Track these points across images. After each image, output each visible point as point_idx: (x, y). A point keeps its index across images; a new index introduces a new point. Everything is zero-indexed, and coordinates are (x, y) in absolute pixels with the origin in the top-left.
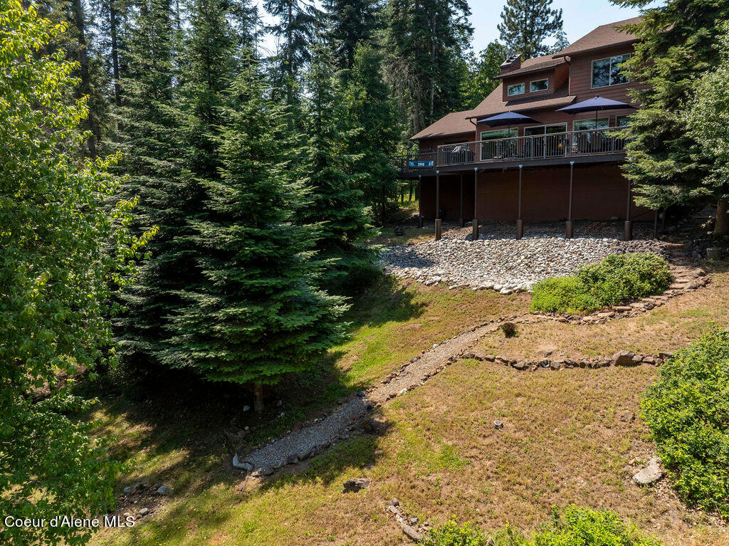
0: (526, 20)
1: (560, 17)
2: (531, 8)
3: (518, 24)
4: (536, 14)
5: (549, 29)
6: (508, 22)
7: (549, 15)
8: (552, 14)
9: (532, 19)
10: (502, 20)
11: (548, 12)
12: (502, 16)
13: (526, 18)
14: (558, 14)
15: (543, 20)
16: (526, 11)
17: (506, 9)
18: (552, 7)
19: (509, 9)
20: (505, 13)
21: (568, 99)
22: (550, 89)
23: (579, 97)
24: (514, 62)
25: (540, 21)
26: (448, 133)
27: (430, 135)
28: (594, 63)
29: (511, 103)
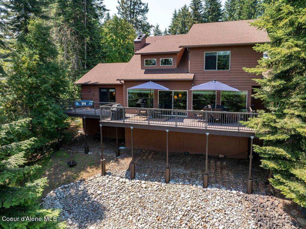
0: (130, 6)
1: (147, 7)
5: (142, 12)
8: (143, 5)
9: (134, 5)
11: (141, 4)
12: (119, 3)
21: (189, 76)
22: (174, 65)
23: (196, 75)
24: (142, 39)
25: (138, 8)
26: (101, 82)
27: (89, 82)
28: (206, 53)
29: (147, 72)
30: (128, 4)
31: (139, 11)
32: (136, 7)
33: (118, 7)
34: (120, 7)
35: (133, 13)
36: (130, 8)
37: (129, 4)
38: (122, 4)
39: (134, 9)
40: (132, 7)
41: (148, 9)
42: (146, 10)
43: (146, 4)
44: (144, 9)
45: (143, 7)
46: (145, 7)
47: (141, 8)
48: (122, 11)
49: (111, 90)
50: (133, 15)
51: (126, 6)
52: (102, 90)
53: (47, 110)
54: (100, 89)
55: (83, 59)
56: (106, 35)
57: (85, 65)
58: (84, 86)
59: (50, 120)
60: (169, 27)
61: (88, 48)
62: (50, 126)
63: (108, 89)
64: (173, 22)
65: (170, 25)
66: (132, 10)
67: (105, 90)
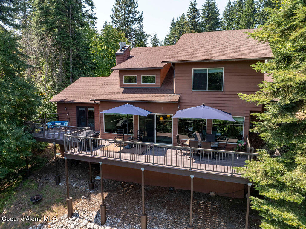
1: (142, 15)
2: (127, 8)
3: (121, 16)
4: (130, 12)
5: (136, 21)
7: (136, 13)
8: (138, 13)
9: (128, 14)
10: (112, 13)
12: (113, 11)
16: (125, 10)
17: (114, 7)
18: (138, 10)
19: (116, 8)
20: (114, 9)
21: (174, 98)
22: (157, 83)
23: (182, 96)
24: (125, 51)
25: (132, 16)
26: (78, 100)
27: (65, 99)
28: (194, 70)
30: (122, 13)
31: (133, 20)
32: (131, 15)
33: (112, 15)
34: (114, 16)
35: (128, 21)
37: (124, 12)
38: (116, 13)
39: (128, 17)
40: (126, 16)
41: (142, 18)
42: (141, 18)
43: (141, 12)
44: (139, 17)
46: (140, 15)
47: (136, 16)
48: (116, 20)
49: (89, 109)
50: (128, 24)
51: (120, 14)
52: (80, 109)
54: (78, 108)
55: (68, 71)
56: (96, 45)
57: (71, 78)
60: (167, 36)
63: (86, 108)
64: (171, 31)
65: (168, 34)
66: (126, 19)
67: (83, 109)
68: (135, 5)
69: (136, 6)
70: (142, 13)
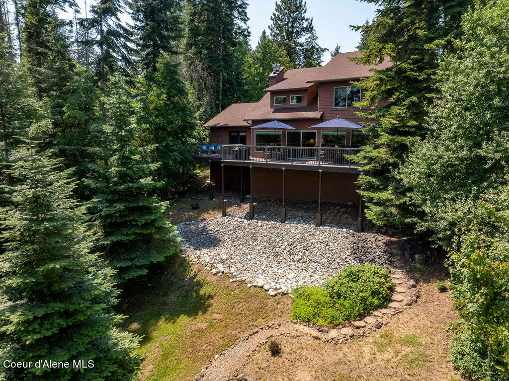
0: (288, 24)
1: (311, 23)
2: (292, 15)
3: (283, 26)
4: (295, 20)
5: (304, 31)
6: (276, 24)
7: (304, 21)
8: (306, 21)
9: (293, 22)
10: (272, 22)
11: (303, 19)
12: (272, 19)
13: (288, 22)
14: (310, 21)
15: (300, 24)
16: (288, 17)
17: (274, 15)
18: (306, 16)
19: (277, 15)
20: (273, 17)
21: (317, 114)
22: (304, 103)
24: (278, 74)
25: (298, 25)
26: (231, 124)
27: (218, 124)
28: (336, 89)
29: (277, 110)
30: (285, 21)
31: (300, 30)
32: (297, 24)
33: (270, 26)
34: (273, 26)
35: (292, 32)
36: (288, 26)
37: (287, 21)
38: (277, 22)
39: (293, 27)
40: (290, 25)
41: (312, 26)
42: (310, 27)
43: (311, 19)
44: (307, 26)
45: (305, 24)
46: (309, 23)
47: (303, 24)
48: (276, 31)
49: (242, 134)
50: (292, 36)
51: (282, 24)
52: (233, 134)
53: (173, 151)
54: (230, 132)
55: (217, 99)
56: (249, 67)
57: (220, 107)
58: (214, 130)
59: (175, 160)
61: (224, 85)
62: (175, 166)
63: (238, 132)
66: (290, 30)
67: (236, 134)
68: (303, 9)
69: (303, 11)
70: (312, 21)
